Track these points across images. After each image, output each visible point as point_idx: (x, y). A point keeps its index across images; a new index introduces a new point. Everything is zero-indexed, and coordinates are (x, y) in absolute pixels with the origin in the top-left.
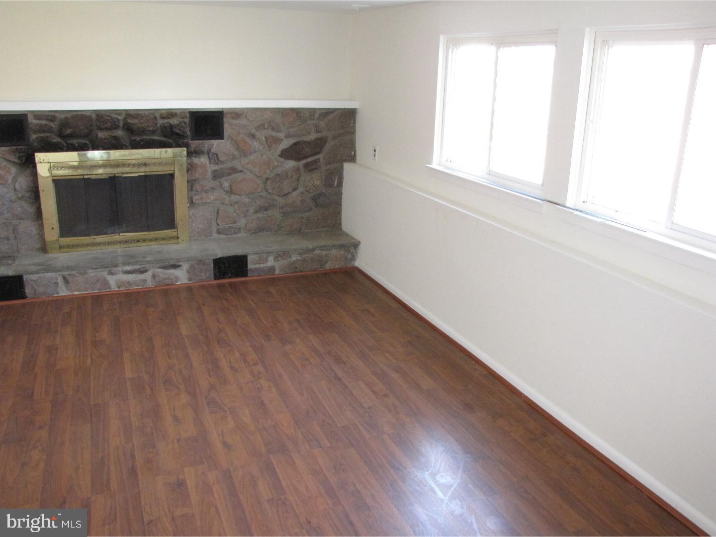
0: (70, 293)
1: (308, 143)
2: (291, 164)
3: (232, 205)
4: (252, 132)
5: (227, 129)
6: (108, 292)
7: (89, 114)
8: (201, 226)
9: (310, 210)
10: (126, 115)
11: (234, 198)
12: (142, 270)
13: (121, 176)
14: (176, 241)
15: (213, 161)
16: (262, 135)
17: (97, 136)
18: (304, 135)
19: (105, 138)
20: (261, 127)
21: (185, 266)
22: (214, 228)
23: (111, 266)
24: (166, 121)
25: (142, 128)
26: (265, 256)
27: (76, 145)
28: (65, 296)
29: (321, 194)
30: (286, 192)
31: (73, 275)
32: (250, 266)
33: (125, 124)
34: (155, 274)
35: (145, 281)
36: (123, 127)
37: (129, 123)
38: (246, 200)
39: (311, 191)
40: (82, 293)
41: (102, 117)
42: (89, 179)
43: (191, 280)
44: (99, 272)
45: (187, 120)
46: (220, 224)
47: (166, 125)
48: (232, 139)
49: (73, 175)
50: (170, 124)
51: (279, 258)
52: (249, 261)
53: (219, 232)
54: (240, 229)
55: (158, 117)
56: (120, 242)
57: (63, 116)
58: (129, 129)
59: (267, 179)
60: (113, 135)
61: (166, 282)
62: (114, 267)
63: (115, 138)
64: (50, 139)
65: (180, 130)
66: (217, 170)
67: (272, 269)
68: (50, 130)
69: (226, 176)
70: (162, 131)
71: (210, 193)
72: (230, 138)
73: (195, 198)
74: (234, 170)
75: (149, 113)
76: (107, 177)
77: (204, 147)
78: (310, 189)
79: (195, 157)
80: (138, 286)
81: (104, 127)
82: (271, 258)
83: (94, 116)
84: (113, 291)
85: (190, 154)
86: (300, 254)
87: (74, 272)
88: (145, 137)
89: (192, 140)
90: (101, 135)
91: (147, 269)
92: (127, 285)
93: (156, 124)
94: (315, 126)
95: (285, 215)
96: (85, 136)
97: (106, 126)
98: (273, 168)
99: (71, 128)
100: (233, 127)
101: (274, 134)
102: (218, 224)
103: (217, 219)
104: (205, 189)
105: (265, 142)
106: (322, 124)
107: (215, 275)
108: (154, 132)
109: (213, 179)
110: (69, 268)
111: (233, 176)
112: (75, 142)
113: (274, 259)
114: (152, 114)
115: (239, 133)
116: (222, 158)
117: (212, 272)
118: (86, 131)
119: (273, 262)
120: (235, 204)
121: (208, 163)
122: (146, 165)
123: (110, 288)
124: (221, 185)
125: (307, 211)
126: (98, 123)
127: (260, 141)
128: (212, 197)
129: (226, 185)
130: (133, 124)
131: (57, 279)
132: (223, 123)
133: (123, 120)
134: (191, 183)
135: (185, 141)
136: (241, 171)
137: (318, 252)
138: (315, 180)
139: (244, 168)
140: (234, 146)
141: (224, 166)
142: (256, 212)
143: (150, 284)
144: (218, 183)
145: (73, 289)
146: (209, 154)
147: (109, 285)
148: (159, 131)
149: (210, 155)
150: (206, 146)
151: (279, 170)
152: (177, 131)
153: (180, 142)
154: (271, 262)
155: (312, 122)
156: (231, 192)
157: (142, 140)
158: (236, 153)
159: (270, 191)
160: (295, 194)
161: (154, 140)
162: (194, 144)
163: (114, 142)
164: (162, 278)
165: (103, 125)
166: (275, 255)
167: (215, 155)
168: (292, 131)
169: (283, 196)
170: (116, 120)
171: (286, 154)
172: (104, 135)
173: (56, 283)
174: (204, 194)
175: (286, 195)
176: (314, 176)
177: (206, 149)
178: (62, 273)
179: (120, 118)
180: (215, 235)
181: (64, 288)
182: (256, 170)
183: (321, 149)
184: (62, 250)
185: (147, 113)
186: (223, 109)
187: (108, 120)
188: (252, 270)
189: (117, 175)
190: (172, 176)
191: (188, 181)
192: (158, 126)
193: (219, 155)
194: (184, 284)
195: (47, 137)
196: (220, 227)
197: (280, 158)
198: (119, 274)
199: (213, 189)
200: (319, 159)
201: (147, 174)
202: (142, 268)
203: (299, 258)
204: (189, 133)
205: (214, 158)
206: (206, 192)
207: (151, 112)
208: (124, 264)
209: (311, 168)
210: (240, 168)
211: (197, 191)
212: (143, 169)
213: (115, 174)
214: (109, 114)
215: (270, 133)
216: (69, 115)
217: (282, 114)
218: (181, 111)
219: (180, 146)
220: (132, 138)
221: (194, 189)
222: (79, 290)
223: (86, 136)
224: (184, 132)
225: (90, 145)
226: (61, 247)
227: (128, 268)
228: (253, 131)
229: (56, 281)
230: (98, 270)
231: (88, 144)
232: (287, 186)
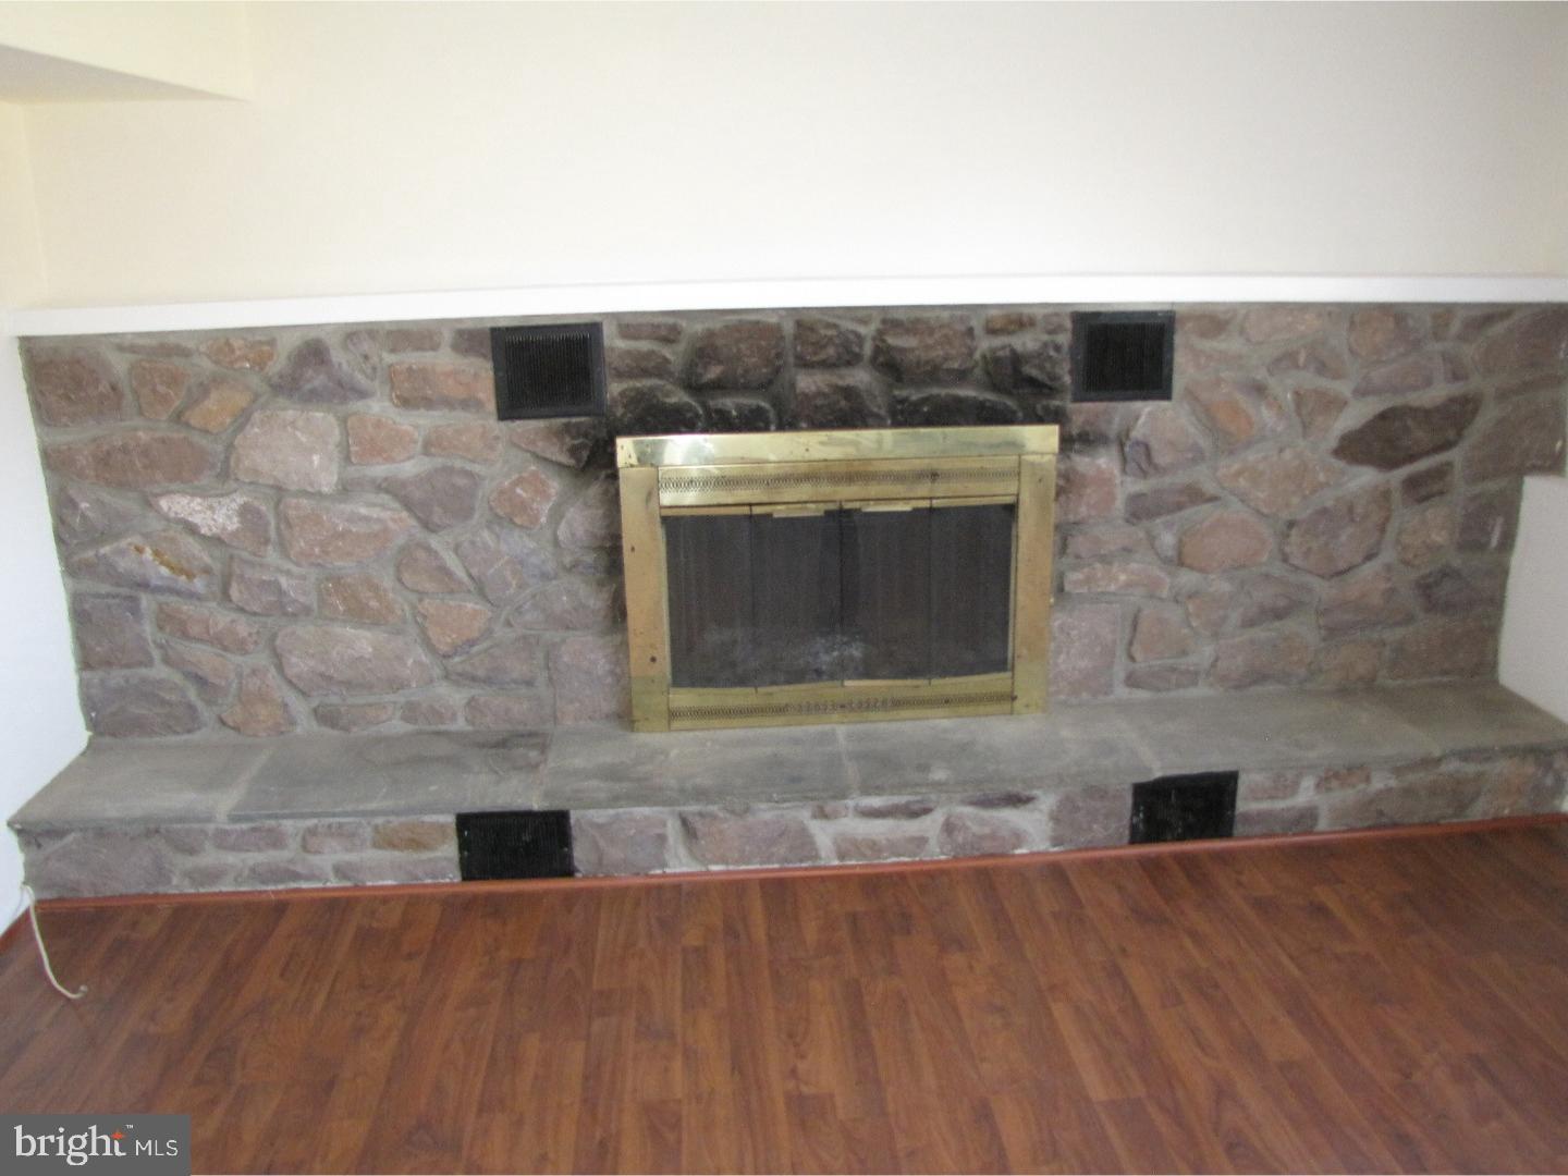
0: (695, 868)
1: (1424, 415)
2: (1364, 478)
3: (1177, 602)
4: (1259, 377)
5: (1185, 367)
6: (806, 869)
7: (773, 320)
8: (1084, 664)
9: (1409, 619)
10: (884, 321)
11: (1187, 579)
12: (916, 807)
13: (857, 511)
14: (1006, 706)
15: (1133, 464)
16: (1283, 388)
17: (793, 385)
18: (1415, 388)
19: (820, 394)
20: (1286, 360)
21: (1047, 801)
22: (1120, 670)
23: (825, 793)
24: (998, 341)
25: (927, 362)
26: (1290, 775)
27: (734, 413)
28: (683, 875)
29: (1446, 573)
30: (1342, 565)
31: (714, 817)
32: (1244, 805)
33: (877, 351)
34: (952, 819)
35: (921, 841)
36: (874, 359)
37: (890, 348)
38: (1224, 587)
39: (1417, 562)
40: (731, 868)
41: (812, 329)
42: (768, 516)
43: (1061, 844)
44: (788, 808)
45: (1064, 339)
46: (1139, 656)
47: (1001, 354)
48: (1196, 399)
49: (719, 505)
50: (1013, 351)
51: (1334, 783)
52: (1242, 790)
53: (1132, 681)
54: (1196, 673)
55: (978, 331)
56: (843, 706)
57: (699, 328)
58: (890, 365)
59: (1291, 524)
60: (840, 383)
61: (988, 846)
62: (835, 798)
63: (849, 392)
64: (659, 395)
65: (1041, 368)
66: (1144, 495)
67: (1307, 816)
68: (660, 369)
69: (1170, 511)
70: (988, 373)
71: (1116, 565)
72: (1191, 395)
73: (1073, 577)
74: (1194, 495)
75: (951, 317)
76: (821, 513)
77: (1109, 422)
78: (1415, 556)
79: (1079, 452)
80: (899, 855)
81: (815, 359)
82: (1308, 783)
83: (789, 328)
84: (825, 868)
85: (1066, 442)
86: (1398, 771)
87: (713, 808)
88: (935, 391)
89: (1077, 399)
90: (807, 382)
91: (932, 805)
92: (869, 853)
93: (971, 353)
94: (1447, 358)
95: (1332, 632)
96: (762, 386)
97: (822, 356)
98: (1314, 491)
99: (720, 362)
100: (1203, 360)
101: (1323, 383)
102: (1132, 658)
103: (1131, 643)
104: (1102, 552)
105: (1292, 407)
106: (1469, 352)
107: (1133, 828)
108: (962, 376)
109: (1127, 521)
110: (700, 794)
111: (1187, 512)
112: (729, 403)
113: (1318, 786)
114: (962, 319)
115: (1218, 382)
116: (1163, 458)
117: (1126, 822)
118: (764, 370)
119: (1311, 793)
120: (1190, 597)
121: (1117, 472)
122: (934, 476)
123: (817, 857)
124: (1152, 539)
125: (1398, 624)
126: (799, 348)
127: (1280, 407)
128: (1123, 577)
129: (1168, 540)
130: (902, 350)
131: (665, 825)
132: (1171, 348)
133: (874, 339)
134: (1064, 534)
135: (1056, 403)
136: (1213, 499)
137: (1452, 766)
138: (1433, 526)
139: (1224, 488)
140: (1200, 421)
141: (1167, 480)
142: (1249, 623)
143: (936, 852)
144: (1142, 535)
145: (709, 856)
146: (1122, 445)
147: (816, 850)
148: (978, 372)
149: (1127, 449)
150: (1117, 420)
151: (1328, 499)
152: (1034, 373)
153: (1039, 407)
154: (1306, 794)
155: (1438, 346)
156: (1180, 561)
157: (925, 401)
158: (1205, 443)
159: (1296, 561)
160: (1369, 569)
161: (959, 400)
162: (1083, 412)
163: (843, 403)
164: (974, 835)
165: (815, 354)
166: (1323, 775)
167: (1142, 450)
168: (1378, 375)
169: (1332, 576)
170: (852, 337)
171: (1354, 448)
172: (815, 382)
173: (662, 838)
174: (1098, 565)
175: (1340, 573)
176: (1429, 514)
177: (1113, 429)
178: (678, 809)
179: (862, 330)
180: (1122, 692)
181: (682, 851)
182: (1261, 495)
183: (1460, 435)
184: (676, 724)
185: (946, 315)
186: (1173, 304)
187: (831, 339)
188: (1247, 818)
189: (848, 506)
190: (1011, 510)
191: (1057, 527)
192: (977, 356)
193: (1155, 445)
194: (1039, 853)
195: (652, 389)
196: (1137, 666)
197: (1333, 460)
198: (846, 816)
199: (1127, 550)
200: (1449, 464)
201: (936, 503)
202: (918, 802)
203: (1393, 783)
204: (1067, 379)
205: (1140, 457)
206: (1105, 560)
207: (959, 313)
208: (866, 790)
209: (1421, 489)
210: (1210, 487)
211: (1078, 557)
212: (923, 489)
213: (841, 502)
214: (832, 320)
215: (1309, 380)
216: (717, 325)
217: (1352, 323)
218: (1050, 310)
219: (1040, 420)
220: (896, 393)
221: (1068, 551)
222: (723, 860)
223: (764, 386)
224: (1055, 378)
225: (772, 415)
226: (673, 715)
227: (876, 802)
228: (1261, 375)
229: (658, 831)
230: (785, 805)
231: (767, 411)
232: (1347, 544)
